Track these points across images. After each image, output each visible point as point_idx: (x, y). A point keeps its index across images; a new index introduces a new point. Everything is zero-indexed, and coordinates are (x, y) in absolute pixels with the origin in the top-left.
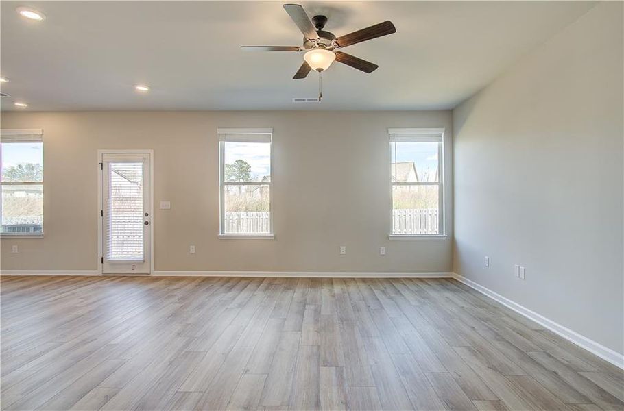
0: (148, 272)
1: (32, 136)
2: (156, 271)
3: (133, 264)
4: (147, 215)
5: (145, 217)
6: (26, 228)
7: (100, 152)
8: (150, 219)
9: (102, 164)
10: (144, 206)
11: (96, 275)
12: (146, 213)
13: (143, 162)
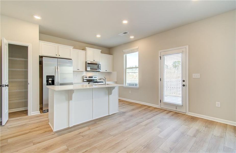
0: (185, 112)
1: (135, 50)
2: (189, 113)
3: (176, 106)
4: (184, 81)
5: (183, 82)
6: (133, 85)
7: (160, 51)
8: (186, 83)
9: (161, 57)
10: (182, 76)
11: (158, 107)
12: (183, 80)
13: (182, 53)
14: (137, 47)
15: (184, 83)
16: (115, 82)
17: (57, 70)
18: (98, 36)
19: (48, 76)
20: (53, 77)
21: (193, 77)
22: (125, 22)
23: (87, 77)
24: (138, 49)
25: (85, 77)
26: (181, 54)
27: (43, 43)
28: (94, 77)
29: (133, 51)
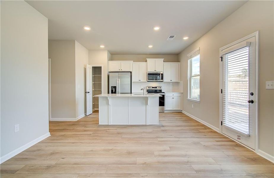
1: (197, 52)
7: (220, 49)
8: (255, 98)
9: (222, 57)
10: (249, 86)
11: (218, 132)
12: (251, 93)
13: (249, 47)
14: (198, 49)
15: (252, 98)
16: (181, 93)
17: (118, 82)
18: (150, 46)
19: (113, 87)
20: (115, 87)
21: (267, 87)
22: (157, 29)
23: (150, 88)
24: (199, 50)
25: (148, 88)
26: (247, 48)
27: (111, 63)
28: (158, 87)
29: (195, 55)
